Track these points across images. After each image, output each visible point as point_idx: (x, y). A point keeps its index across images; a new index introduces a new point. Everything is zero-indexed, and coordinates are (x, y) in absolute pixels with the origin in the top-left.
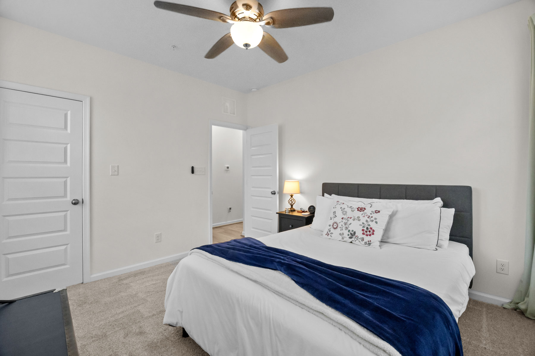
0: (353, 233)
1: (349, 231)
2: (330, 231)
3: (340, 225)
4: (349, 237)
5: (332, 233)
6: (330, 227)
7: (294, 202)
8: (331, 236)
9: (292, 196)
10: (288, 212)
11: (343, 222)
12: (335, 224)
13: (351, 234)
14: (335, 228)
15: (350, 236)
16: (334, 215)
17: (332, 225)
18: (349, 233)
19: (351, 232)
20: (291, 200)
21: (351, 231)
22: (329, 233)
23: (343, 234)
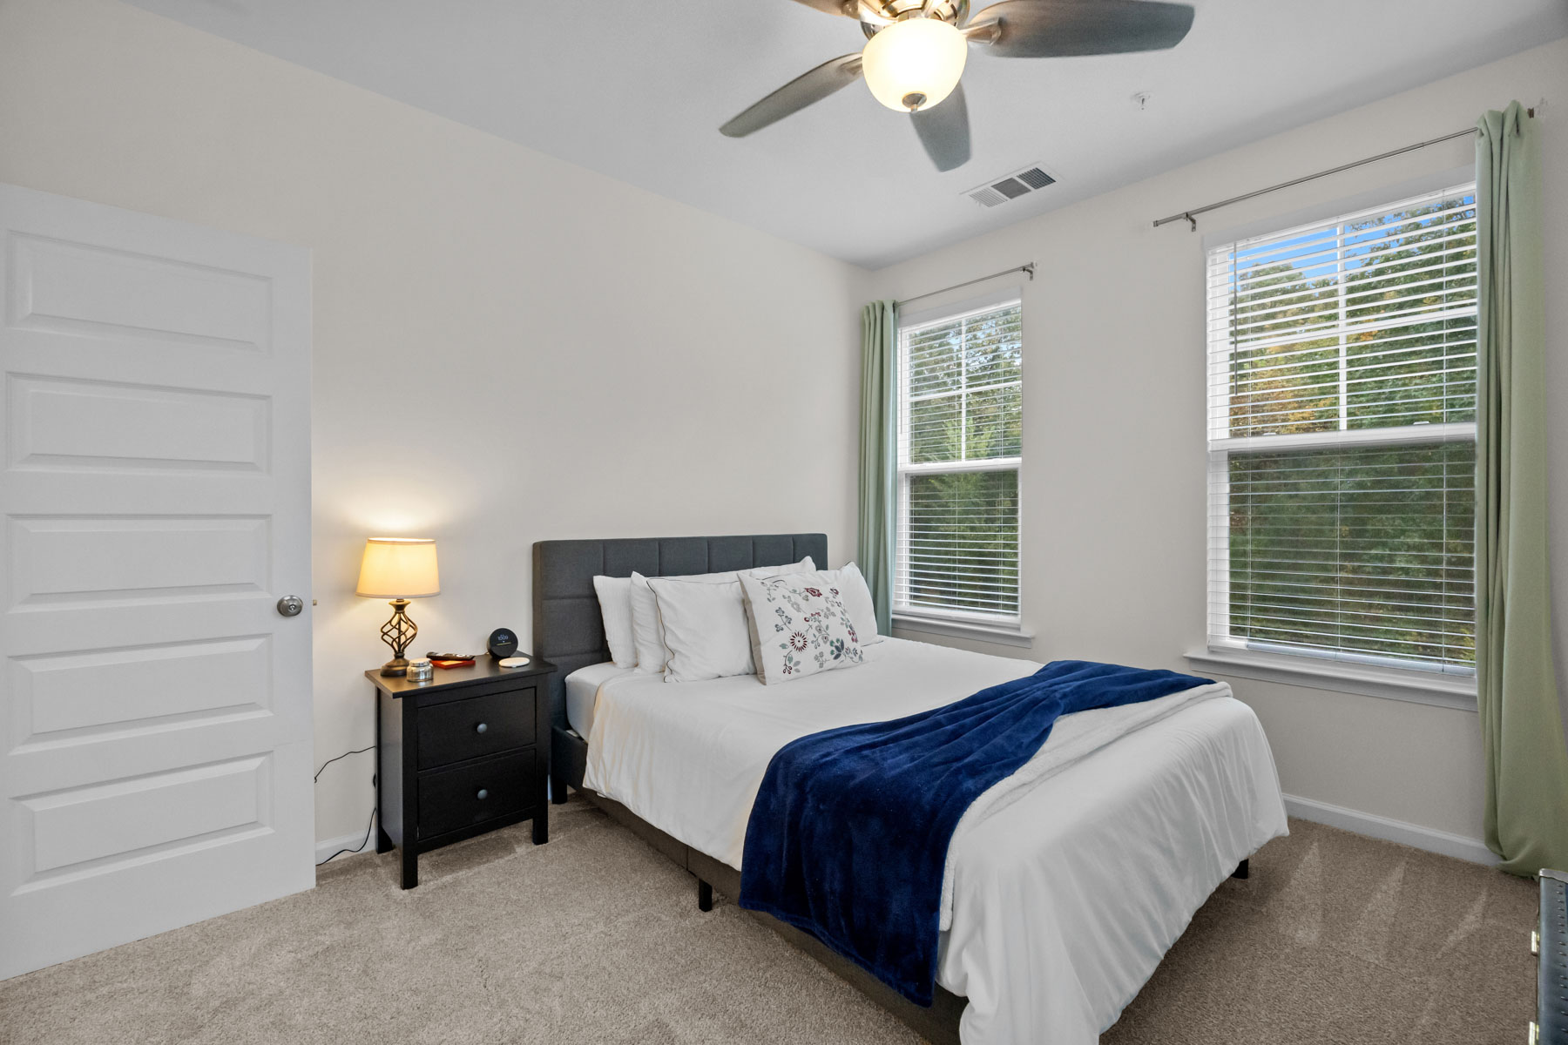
0: (839, 644)
1: (832, 643)
2: (790, 660)
3: (810, 638)
4: (834, 656)
5: (798, 663)
6: (787, 651)
7: (410, 632)
8: (797, 671)
9: (400, 608)
10: (426, 680)
11: (814, 627)
12: (797, 638)
13: (837, 648)
14: (800, 649)
15: (836, 652)
16: (784, 617)
17: (789, 644)
18: (834, 648)
19: (836, 644)
20: (394, 622)
21: (835, 641)
22: (791, 665)
23: (822, 654)
